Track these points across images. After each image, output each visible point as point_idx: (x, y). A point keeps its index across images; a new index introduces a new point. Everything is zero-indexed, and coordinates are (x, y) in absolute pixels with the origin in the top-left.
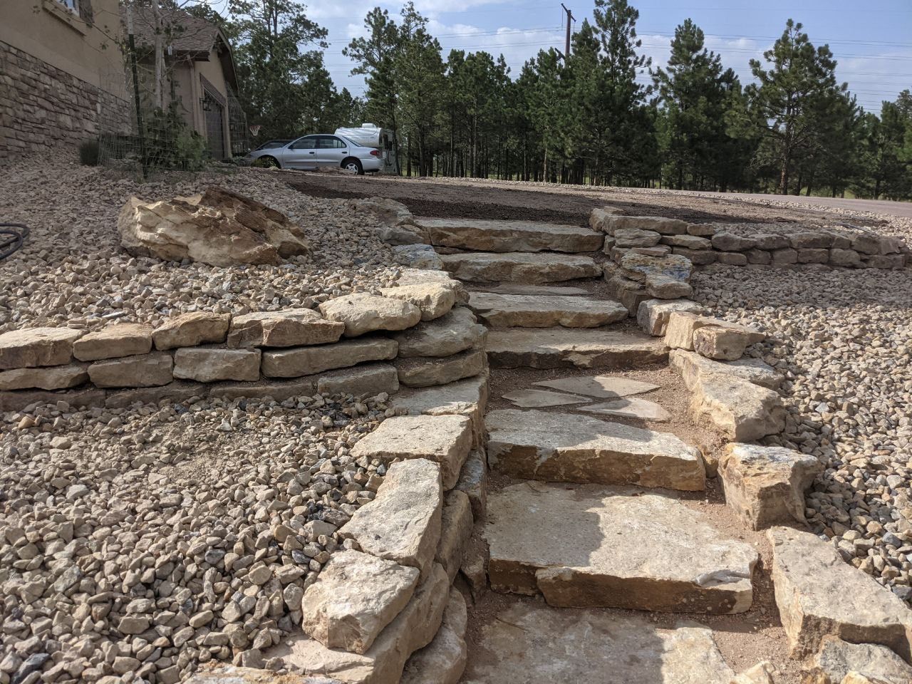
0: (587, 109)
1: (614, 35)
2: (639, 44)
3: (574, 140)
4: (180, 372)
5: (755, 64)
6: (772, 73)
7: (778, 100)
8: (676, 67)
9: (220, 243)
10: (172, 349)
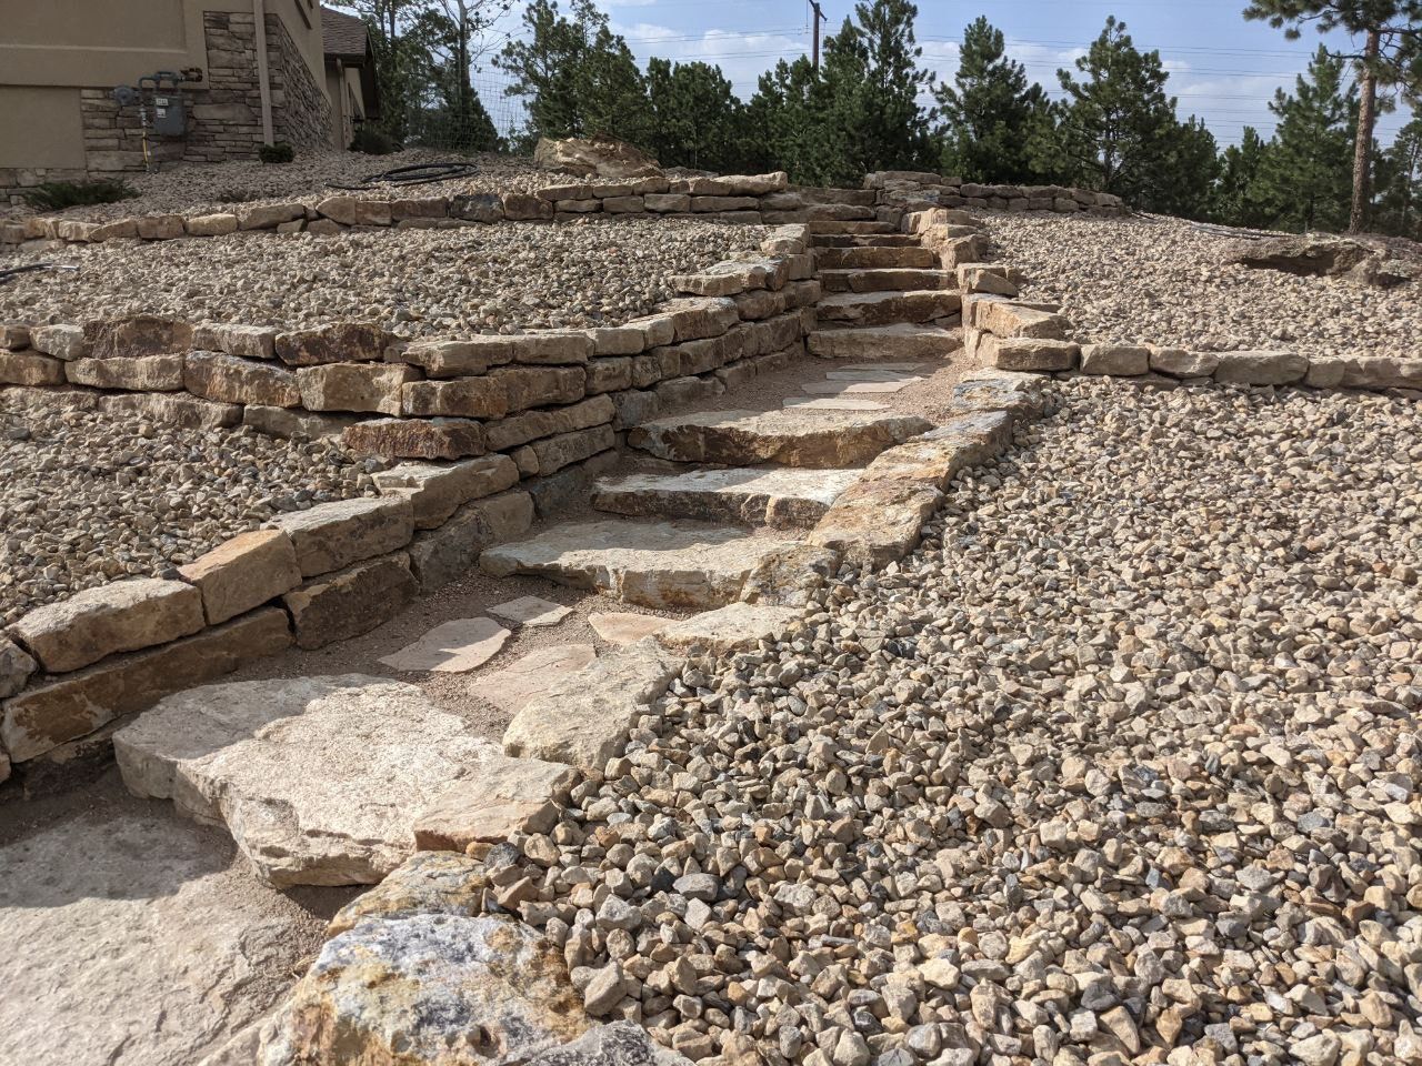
0: (850, 136)
1: (885, 38)
2: (918, 52)
3: (833, 177)
4: (649, 206)
5: (1064, 76)
6: (1086, 87)
7: (1093, 121)
8: (968, 81)
9: (617, 165)
10: (642, 195)
